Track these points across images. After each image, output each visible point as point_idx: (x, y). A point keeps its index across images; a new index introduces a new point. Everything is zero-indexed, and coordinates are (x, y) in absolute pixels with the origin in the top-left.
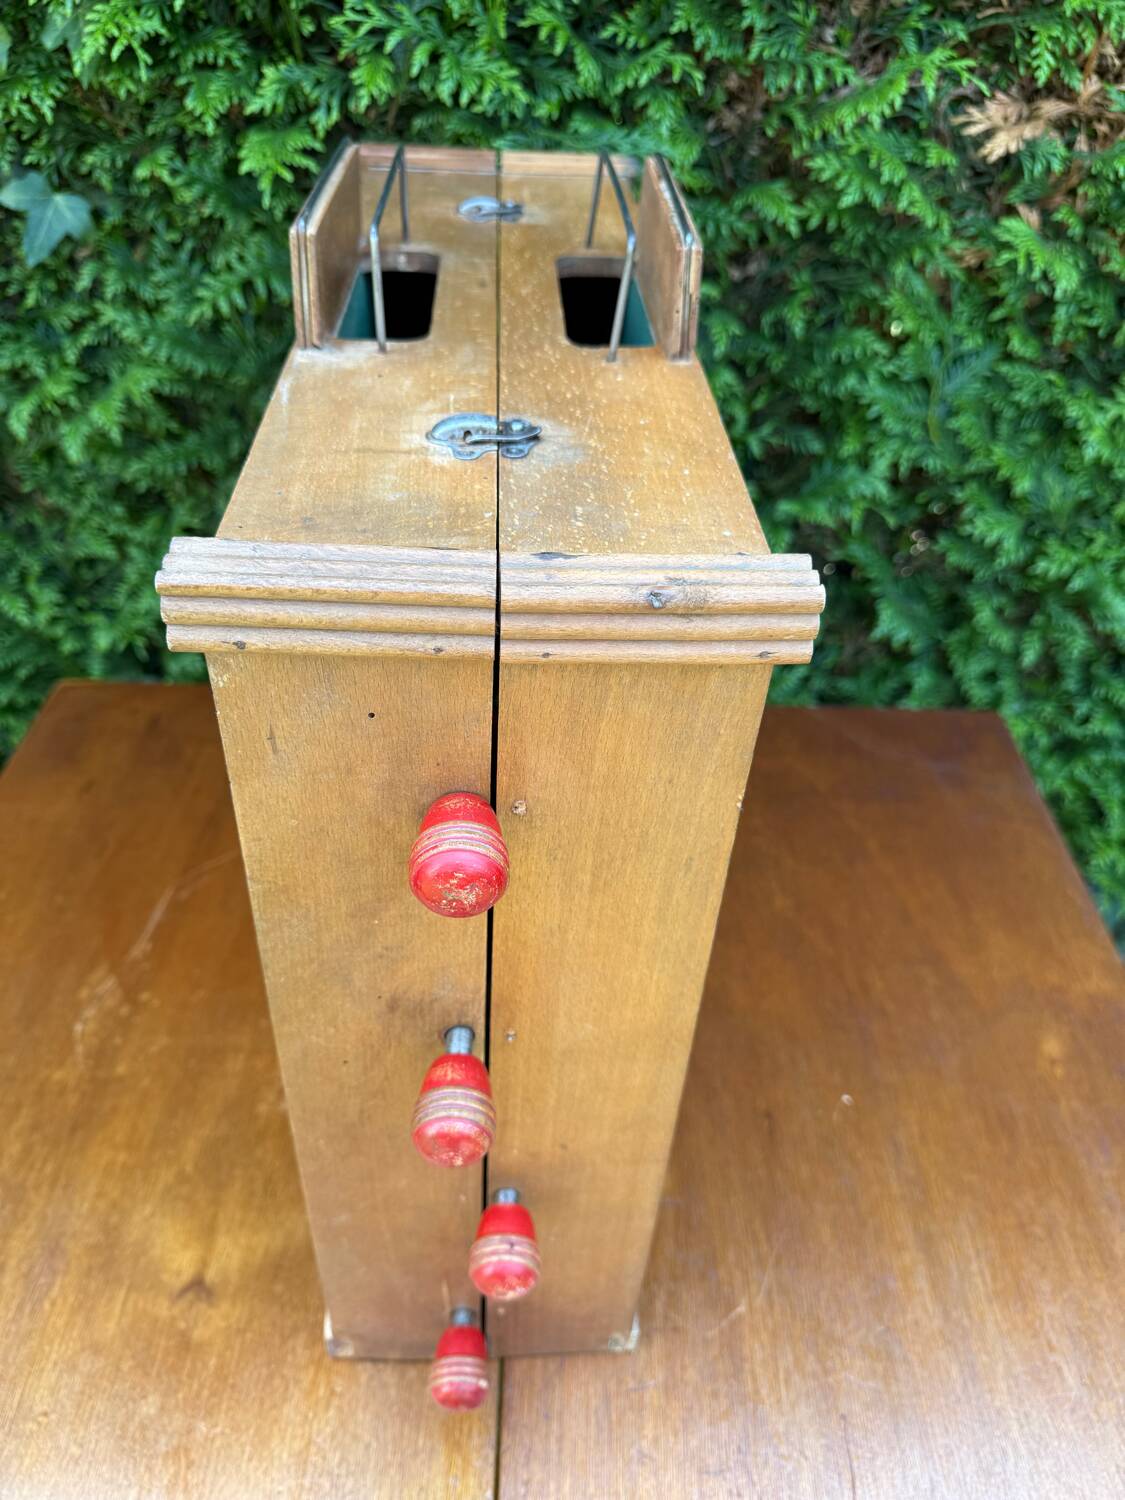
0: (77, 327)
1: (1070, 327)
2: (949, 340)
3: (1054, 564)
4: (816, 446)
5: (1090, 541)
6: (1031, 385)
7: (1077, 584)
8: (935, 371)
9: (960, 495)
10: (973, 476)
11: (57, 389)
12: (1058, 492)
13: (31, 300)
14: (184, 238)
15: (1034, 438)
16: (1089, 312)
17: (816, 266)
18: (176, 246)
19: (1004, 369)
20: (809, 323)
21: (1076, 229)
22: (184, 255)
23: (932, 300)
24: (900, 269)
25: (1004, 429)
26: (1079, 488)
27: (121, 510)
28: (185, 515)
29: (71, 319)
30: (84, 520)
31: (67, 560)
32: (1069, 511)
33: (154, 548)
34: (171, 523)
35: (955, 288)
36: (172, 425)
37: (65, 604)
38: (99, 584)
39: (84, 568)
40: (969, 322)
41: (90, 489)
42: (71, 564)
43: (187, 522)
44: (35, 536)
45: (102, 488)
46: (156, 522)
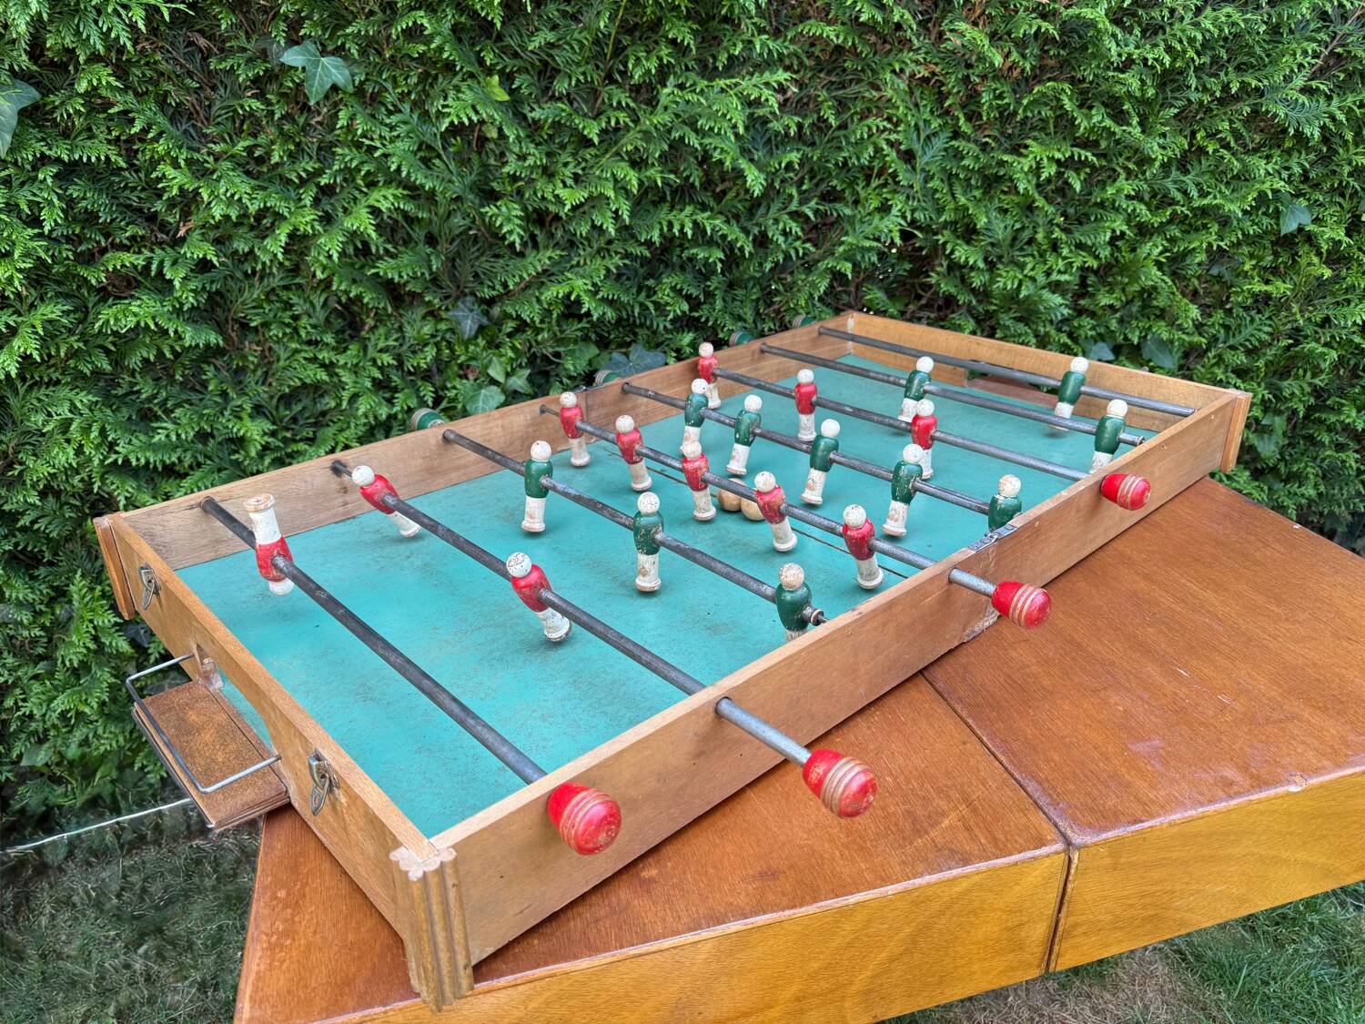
1: (991, 106)
2: (921, 124)
3: (1006, 280)
4: (847, 212)
5: (1022, 266)
6: (973, 154)
7: (1024, 293)
8: (917, 147)
9: (941, 239)
10: (946, 225)
11: (306, 219)
12: (1001, 228)
13: (275, 159)
14: (408, 92)
15: (977, 193)
16: (1000, 97)
17: (829, 87)
19: (955, 143)
22: (407, 107)
24: (887, 77)
26: (1012, 223)
27: (329, 338)
28: (379, 339)
29: (305, 170)
30: (296, 351)
31: (272, 397)
32: (1008, 242)
33: (355, 370)
34: (365, 349)
35: (917, 93)
36: (389, 247)
37: (273, 434)
38: (294, 420)
39: (281, 408)
40: (932, 112)
41: (304, 321)
42: (275, 401)
43: (381, 344)
44: (240, 382)
45: (313, 321)
46: (354, 348)
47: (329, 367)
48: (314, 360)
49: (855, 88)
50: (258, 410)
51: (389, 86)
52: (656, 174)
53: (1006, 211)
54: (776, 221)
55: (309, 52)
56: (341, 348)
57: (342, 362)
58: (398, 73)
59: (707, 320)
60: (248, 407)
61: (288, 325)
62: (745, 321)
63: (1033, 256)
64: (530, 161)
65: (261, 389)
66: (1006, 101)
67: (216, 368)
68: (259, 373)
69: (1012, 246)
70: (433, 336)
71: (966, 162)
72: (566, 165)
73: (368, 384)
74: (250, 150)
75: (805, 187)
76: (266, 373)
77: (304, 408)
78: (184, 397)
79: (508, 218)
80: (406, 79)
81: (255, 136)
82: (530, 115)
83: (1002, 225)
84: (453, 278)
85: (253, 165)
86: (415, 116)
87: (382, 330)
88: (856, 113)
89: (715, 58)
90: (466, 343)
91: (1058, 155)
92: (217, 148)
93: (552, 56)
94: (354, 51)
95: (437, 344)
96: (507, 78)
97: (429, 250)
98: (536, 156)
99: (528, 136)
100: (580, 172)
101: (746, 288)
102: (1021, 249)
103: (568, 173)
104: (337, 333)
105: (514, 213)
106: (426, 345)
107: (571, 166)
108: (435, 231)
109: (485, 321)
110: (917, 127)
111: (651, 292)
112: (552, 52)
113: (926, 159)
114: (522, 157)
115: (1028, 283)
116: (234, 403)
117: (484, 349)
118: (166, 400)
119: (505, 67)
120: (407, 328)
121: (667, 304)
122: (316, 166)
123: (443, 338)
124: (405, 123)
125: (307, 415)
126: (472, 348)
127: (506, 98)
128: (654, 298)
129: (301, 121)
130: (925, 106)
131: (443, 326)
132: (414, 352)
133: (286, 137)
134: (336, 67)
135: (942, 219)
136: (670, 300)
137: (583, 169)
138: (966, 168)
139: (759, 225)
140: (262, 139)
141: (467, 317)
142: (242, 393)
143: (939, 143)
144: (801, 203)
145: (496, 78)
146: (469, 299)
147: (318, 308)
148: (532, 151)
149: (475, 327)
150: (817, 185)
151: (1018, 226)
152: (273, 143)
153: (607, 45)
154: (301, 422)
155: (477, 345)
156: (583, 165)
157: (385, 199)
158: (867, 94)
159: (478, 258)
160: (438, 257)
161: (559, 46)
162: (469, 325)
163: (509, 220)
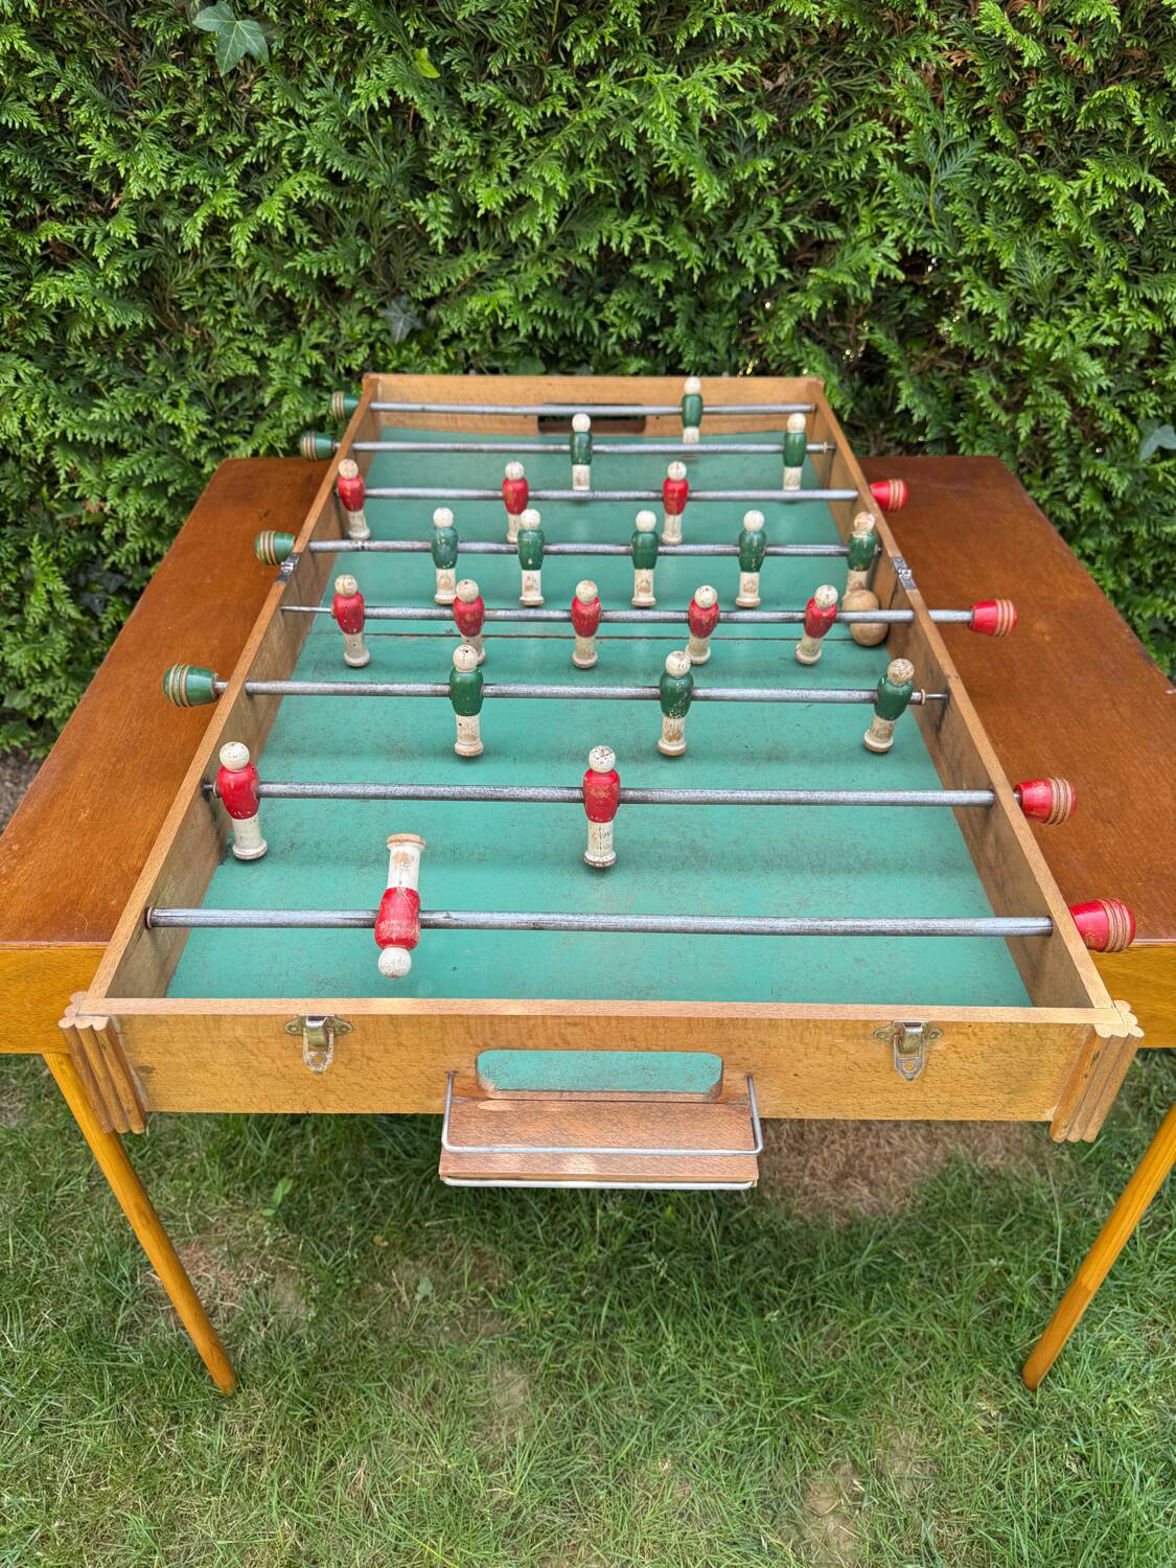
0: (239, 152)
1: (1038, 111)
2: (942, 130)
3: (1037, 336)
4: (838, 234)
5: (1068, 318)
6: (1010, 173)
7: (1057, 355)
8: (932, 160)
9: (958, 277)
10: (968, 260)
11: (225, 202)
12: (1038, 270)
13: (201, 131)
14: (332, 63)
15: (1015, 223)
16: (1053, 100)
17: (831, 74)
18: (325, 71)
19: (988, 157)
20: (828, 124)
21: (1036, 22)
22: (331, 79)
23: (928, 96)
24: (899, 67)
25: (990, 215)
26: (1055, 264)
27: (260, 330)
28: (312, 335)
29: (232, 145)
30: (230, 340)
31: (210, 385)
32: (1048, 287)
33: (288, 365)
34: (299, 343)
35: (947, 87)
36: (314, 237)
37: (211, 424)
38: (234, 409)
39: (222, 395)
40: (959, 114)
41: (236, 310)
42: (213, 388)
43: (314, 339)
44: (182, 365)
45: (245, 310)
46: (287, 342)
47: (261, 361)
48: (245, 351)
49: (861, 77)
50: (197, 396)
51: (312, 54)
52: (591, 178)
53: (1049, 249)
54: (749, 240)
55: (222, 13)
56: (273, 341)
57: (273, 356)
58: (322, 38)
59: (666, 346)
60: (186, 393)
61: (222, 311)
62: (716, 351)
63: (1083, 308)
64: (462, 151)
65: (201, 375)
66: (1058, 106)
67: (159, 349)
68: (199, 357)
69: (1055, 291)
70: (367, 335)
71: (1000, 182)
72: (504, 155)
73: (298, 382)
74: (175, 120)
75: (789, 200)
76: (207, 358)
77: (244, 399)
78: (127, 375)
79: (435, 215)
80: (331, 46)
81: (181, 102)
82: (464, 96)
83: (1039, 267)
84: (388, 275)
85: (180, 137)
86: (340, 91)
87: (317, 324)
88: (861, 110)
89: (674, 37)
90: (399, 347)
91: (1121, 183)
92: (143, 115)
93: (484, 26)
94: (272, 13)
95: (372, 346)
96: (436, 51)
97: (361, 242)
98: (469, 145)
99: (463, 120)
100: (518, 166)
101: (720, 311)
102: (1070, 298)
103: (504, 167)
104: (273, 323)
105: (442, 209)
106: (360, 345)
107: (509, 158)
108: (367, 222)
109: (418, 324)
110: (934, 132)
111: (599, 309)
112: (486, 22)
113: (944, 175)
114: (455, 145)
115: (1067, 343)
116: (172, 387)
117: (418, 355)
118: (109, 376)
119: (436, 38)
120: (343, 324)
121: (613, 325)
122: (243, 140)
123: (378, 339)
124: (327, 99)
125: (247, 405)
126: (405, 353)
127: (435, 75)
128: (600, 316)
129: (229, 87)
130: (951, 106)
131: (377, 326)
132: (348, 352)
133: (214, 105)
134: (251, 33)
135: (961, 253)
136: (616, 321)
137: (522, 163)
138: (998, 190)
139: (730, 240)
140: (189, 107)
141: (399, 319)
142: (183, 376)
143: (967, 155)
144: (783, 220)
145: (425, 50)
146: (405, 298)
147: (251, 296)
148: (464, 138)
149: (407, 331)
150: (809, 196)
151: (1061, 269)
152: (200, 111)
153: (551, 15)
154: (241, 413)
155: (410, 350)
156: (522, 157)
157: (300, 185)
158: (873, 88)
159: (412, 254)
160: (368, 250)
161: (495, 16)
162: (400, 329)
163: (435, 216)
